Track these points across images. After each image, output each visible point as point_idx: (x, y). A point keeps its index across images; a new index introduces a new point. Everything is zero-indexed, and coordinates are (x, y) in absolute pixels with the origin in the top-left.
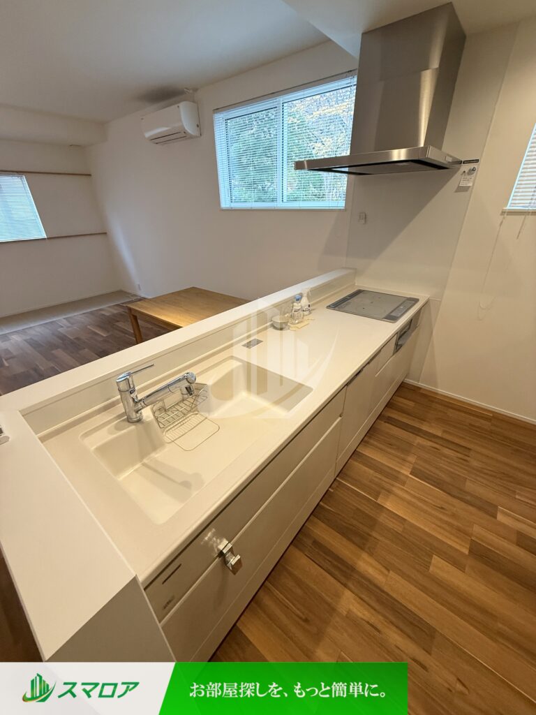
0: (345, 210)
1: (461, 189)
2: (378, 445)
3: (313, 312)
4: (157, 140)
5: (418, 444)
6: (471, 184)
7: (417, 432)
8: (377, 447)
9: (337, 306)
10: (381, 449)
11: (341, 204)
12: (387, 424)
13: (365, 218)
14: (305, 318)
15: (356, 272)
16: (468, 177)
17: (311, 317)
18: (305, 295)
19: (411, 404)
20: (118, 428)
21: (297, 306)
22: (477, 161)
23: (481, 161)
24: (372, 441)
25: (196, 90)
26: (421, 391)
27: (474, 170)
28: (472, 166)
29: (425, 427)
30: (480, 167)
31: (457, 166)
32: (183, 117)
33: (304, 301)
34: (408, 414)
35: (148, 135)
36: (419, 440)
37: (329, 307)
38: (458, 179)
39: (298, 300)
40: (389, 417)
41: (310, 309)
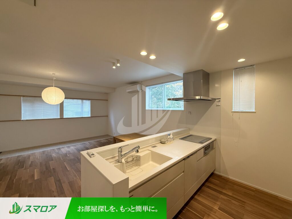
0: (184, 110)
1: (217, 106)
2: (204, 196)
3: (174, 140)
4: (129, 92)
5: (221, 198)
6: (220, 104)
7: (221, 193)
8: (204, 197)
9: (182, 139)
10: (205, 198)
11: (183, 109)
12: (207, 188)
13: (190, 113)
14: (172, 141)
15: (190, 129)
16: (219, 103)
17: (173, 141)
18: (171, 134)
19: (218, 182)
20: (115, 163)
21: (169, 137)
22: (220, 99)
23: (221, 99)
24: (201, 194)
25: (142, 82)
26: (222, 177)
27: (220, 101)
28: (219, 100)
29: (224, 191)
30: (221, 100)
31: (215, 100)
32: (138, 87)
33: (171, 136)
34: (216, 185)
35: (127, 91)
36: (222, 196)
37: (180, 139)
38: (216, 103)
39: (169, 135)
40: (208, 186)
41: (173, 139)
